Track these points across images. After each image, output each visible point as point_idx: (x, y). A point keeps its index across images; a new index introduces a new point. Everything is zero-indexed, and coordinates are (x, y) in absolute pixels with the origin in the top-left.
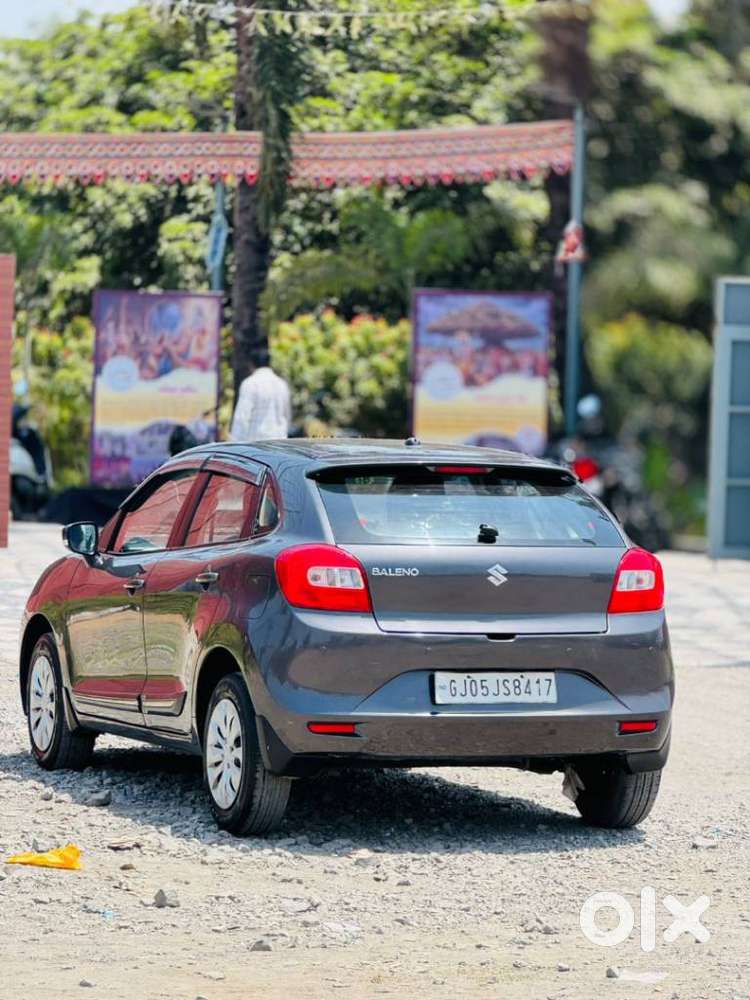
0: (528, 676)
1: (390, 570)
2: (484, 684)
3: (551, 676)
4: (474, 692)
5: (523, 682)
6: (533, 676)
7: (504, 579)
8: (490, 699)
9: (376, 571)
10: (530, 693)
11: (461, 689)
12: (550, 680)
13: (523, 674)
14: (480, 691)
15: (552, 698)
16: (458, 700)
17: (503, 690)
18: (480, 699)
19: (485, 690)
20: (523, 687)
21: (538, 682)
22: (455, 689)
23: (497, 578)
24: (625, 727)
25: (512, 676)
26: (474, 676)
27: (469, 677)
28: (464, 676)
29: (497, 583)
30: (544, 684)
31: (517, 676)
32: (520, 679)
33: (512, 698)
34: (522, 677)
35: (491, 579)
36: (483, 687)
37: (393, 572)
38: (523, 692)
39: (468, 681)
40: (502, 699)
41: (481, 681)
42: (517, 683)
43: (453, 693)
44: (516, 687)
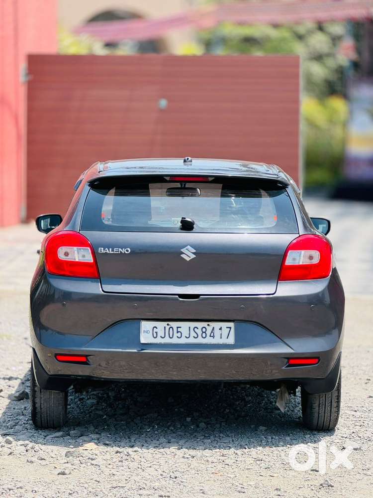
0: (213, 324)
1: (111, 249)
2: (179, 330)
3: (231, 325)
4: (171, 336)
5: (209, 330)
6: (217, 325)
7: (194, 256)
8: (183, 341)
9: (101, 250)
10: (213, 337)
11: (161, 333)
12: (230, 328)
13: (209, 323)
14: (176, 334)
15: (231, 340)
16: (158, 340)
17: (193, 334)
18: (175, 341)
19: (179, 335)
20: (208, 332)
21: (221, 329)
22: (156, 333)
23: (188, 255)
24: (292, 362)
25: (200, 325)
26: (174, 324)
27: (168, 325)
28: (165, 324)
29: (188, 259)
30: (225, 331)
31: (205, 324)
32: (207, 327)
33: (200, 340)
34: (208, 325)
35: (183, 256)
36: (178, 332)
37: (113, 251)
38: (208, 336)
39: (167, 328)
40: (192, 340)
41: (178, 328)
42: (204, 330)
43: (155, 335)
44: (203, 332)
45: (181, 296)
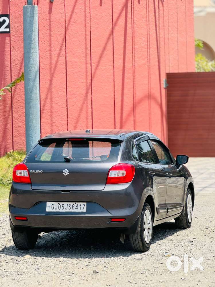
0: (77, 203)
1: (35, 171)
2: (63, 206)
3: (85, 203)
4: (59, 208)
5: (75, 206)
6: (79, 204)
7: (68, 173)
8: (64, 211)
9: (31, 171)
10: (77, 209)
11: (55, 207)
12: (85, 205)
13: (76, 203)
15: (85, 210)
16: (54, 210)
17: (68, 207)
18: (61, 210)
19: (63, 208)
20: (75, 207)
21: (80, 205)
22: (53, 207)
23: (66, 172)
24: (113, 220)
25: (72, 204)
26: (61, 203)
27: (59, 203)
28: (57, 203)
29: (66, 175)
30: (82, 206)
31: (74, 203)
32: (75, 205)
33: (71, 210)
34: (75, 204)
35: (63, 173)
36: (62, 207)
37: (36, 171)
38: (75, 208)
39: (58, 205)
40: (68, 210)
41: (62, 205)
42: (73, 206)
43: (53, 208)
44: (73, 207)
45: (63, 191)
